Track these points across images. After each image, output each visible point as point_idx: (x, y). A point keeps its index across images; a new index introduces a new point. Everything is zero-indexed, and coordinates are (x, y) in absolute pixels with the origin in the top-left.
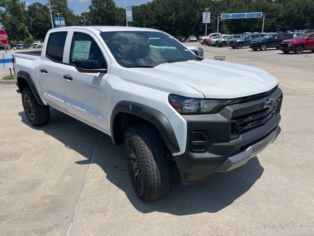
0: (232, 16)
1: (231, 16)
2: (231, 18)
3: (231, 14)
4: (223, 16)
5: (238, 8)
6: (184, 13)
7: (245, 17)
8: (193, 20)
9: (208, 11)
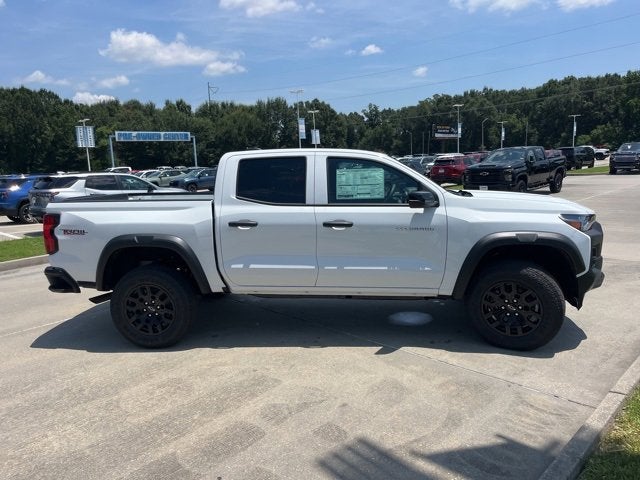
0: (138, 136)
1: (134, 136)
2: (135, 140)
3: (134, 133)
4: (120, 135)
5: (134, 121)
6: (11, 125)
7: (162, 140)
8: (39, 140)
9: (88, 124)
